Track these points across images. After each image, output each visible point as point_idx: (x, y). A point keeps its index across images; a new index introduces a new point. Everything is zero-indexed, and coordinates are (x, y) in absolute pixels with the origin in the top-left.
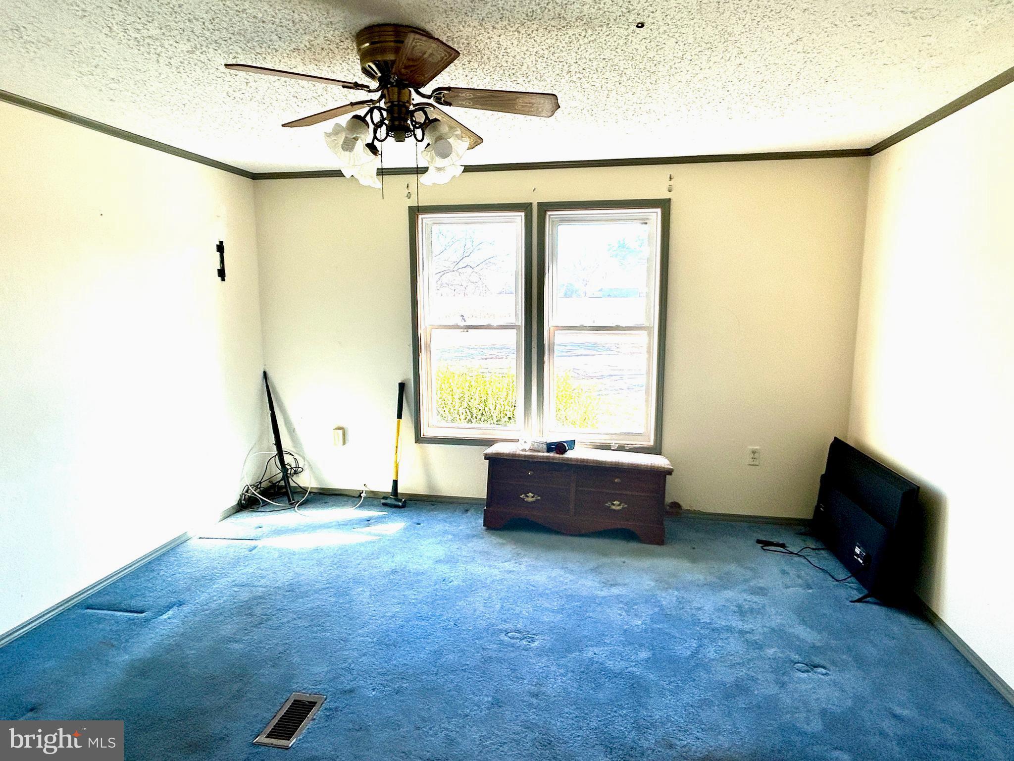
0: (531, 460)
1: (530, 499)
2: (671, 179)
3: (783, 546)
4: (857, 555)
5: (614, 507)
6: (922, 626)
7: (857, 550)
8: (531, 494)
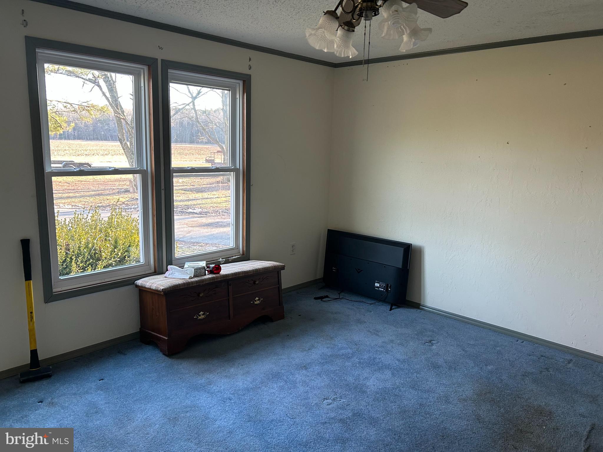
0: (201, 284)
1: (202, 317)
2: (250, 59)
3: (327, 297)
4: (378, 287)
5: (256, 303)
6: (413, 310)
7: (377, 285)
8: (202, 313)
